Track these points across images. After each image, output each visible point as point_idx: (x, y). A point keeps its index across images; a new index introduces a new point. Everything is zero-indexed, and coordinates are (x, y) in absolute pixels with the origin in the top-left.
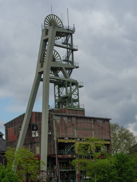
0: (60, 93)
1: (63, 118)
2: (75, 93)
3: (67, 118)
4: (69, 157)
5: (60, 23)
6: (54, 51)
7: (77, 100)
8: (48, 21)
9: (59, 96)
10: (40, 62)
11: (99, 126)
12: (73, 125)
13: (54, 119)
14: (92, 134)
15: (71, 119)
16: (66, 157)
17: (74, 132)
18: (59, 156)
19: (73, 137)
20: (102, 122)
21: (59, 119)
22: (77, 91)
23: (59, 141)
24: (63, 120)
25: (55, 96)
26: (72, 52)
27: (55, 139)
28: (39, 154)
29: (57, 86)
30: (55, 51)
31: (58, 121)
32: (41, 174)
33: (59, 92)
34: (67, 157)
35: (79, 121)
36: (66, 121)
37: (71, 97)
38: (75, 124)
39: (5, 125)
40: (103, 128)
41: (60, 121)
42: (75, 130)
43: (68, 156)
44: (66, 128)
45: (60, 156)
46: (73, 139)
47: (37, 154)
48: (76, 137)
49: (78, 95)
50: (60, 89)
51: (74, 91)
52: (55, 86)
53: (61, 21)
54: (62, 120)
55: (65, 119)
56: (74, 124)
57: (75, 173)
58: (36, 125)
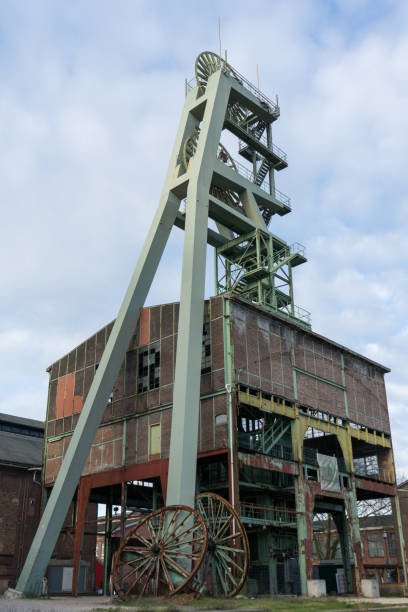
1: (254, 318)
3: (270, 325)
4: (277, 467)
9: (228, 288)
10: (178, 163)
11: (358, 381)
12: (287, 354)
13: (227, 317)
14: (343, 403)
15: (282, 335)
16: (265, 467)
17: (292, 381)
18: (240, 455)
19: (288, 398)
20: (366, 373)
21: (244, 319)
23: (243, 398)
24: (256, 327)
25: (218, 284)
26: (270, 169)
27: (229, 386)
28: (158, 455)
31: (242, 327)
32: (169, 521)
33: (228, 275)
34: (270, 465)
35: (304, 347)
36: (267, 334)
38: (293, 353)
39: (49, 370)
40: (370, 391)
41: (248, 327)
42: (294, 373)
43: (272, 462)
44: (266, 360)
45: (246, 459)
46: (289, 404)
47: (153, 452)
48: (296, 397)
49: (290, 282)
52: (216, 254)
54: (251, 327)
55: (264, 326)
56: (290, 353)
57: (296, 536)
58: (153, 351)
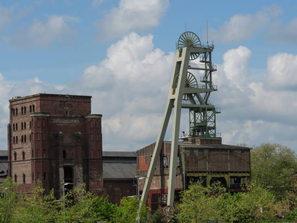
0: (196, 119)
1: (193, 151)
2: (211, 120)
3: (198, 150)
5: (198, 40)
6: (188, 74)
7: (214, 128)
8: (182, 41)
9: (195, 123)
10: (172, 88)
11: (236, 156)
13: (184, 153)
14: (228, 166)
15: (203, 152)
17: (206, 165)
19: (204, 171)
20: (240, 152)
21: (189, 152)
22: (213, 118)
23: (188, 175)
25: (190, 123)
26: (210, 73)
27: (184, 173)
29: (193, 112)
30: (190, 73)
31: (188, 155)
33: (195, 117)
35: (212, 153)
36: (197, 154)
37: (206, 125)
39: (136, 152)
40: (241, 159)
41: (190, 154)
42: (207, 163)
44: (196, 162)
46: (205, 172)
48: (207, 170)
49: (215, 122)
50: (196, 114)
51: (210, 118)
52: (190, 111)
53: (198, 38)
54: (192, 153)
55: (196, 151)
56: (206, 157)
58: (166, 156)
